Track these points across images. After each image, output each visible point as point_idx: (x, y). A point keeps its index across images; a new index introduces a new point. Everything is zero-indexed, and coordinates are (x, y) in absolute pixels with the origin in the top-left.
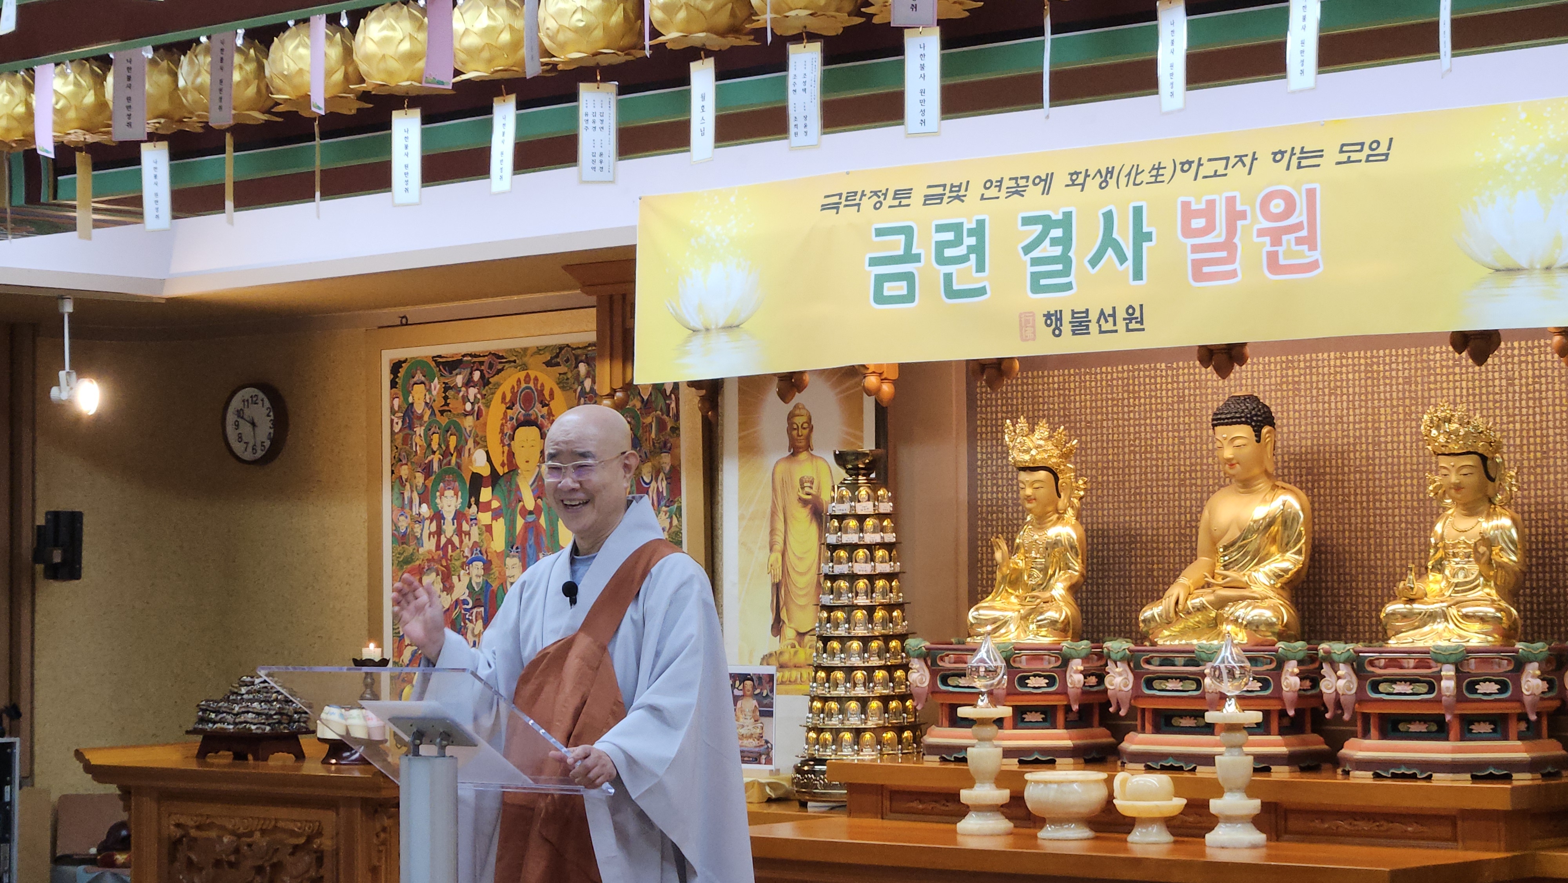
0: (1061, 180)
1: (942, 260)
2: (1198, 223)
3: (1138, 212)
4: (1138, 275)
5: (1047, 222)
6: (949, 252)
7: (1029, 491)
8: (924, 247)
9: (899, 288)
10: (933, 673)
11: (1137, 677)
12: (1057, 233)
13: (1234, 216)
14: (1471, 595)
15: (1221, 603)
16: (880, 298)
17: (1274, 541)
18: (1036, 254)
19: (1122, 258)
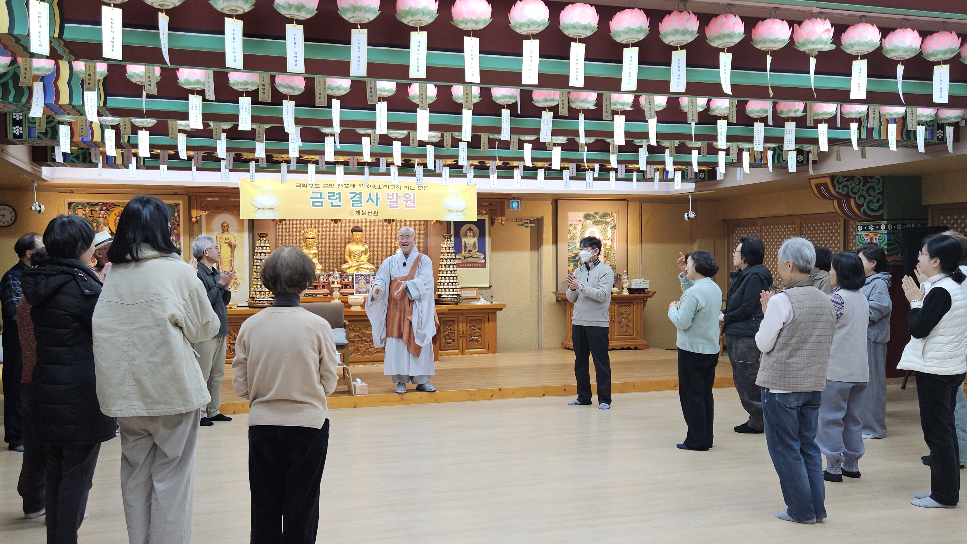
0: (357, 186)
1: (330, 199)
2: (391, 197)
3: (376, 194)
4: (377, 205)
5: (356, 194)
6: (332, 198)
7: (310, 243)
8: (325, 196)
9: (319, 204)
12: (358, 196)
13: (398, 197)
15: (360, 265)
16: (313, 205)
17: (364, 254)
18: (353, 199)
19: (373, 202)
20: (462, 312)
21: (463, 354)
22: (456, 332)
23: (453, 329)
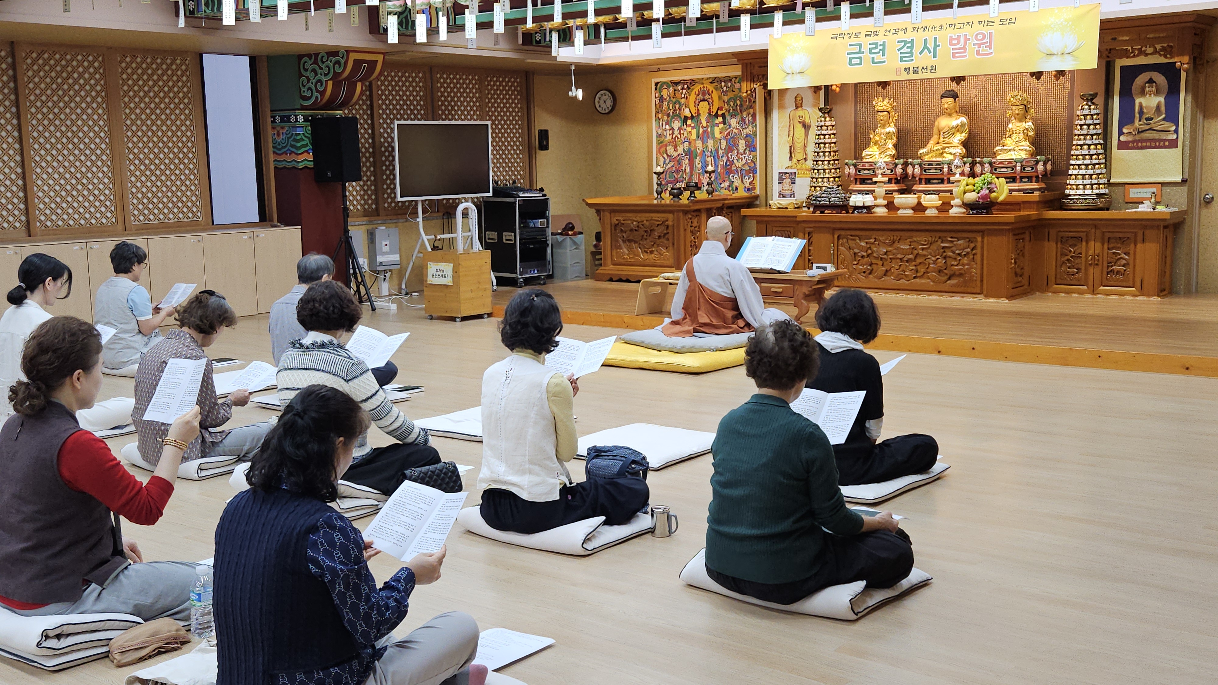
0: (910, 30)
1: (871, 53)
2: (954, 42)
3: (935, 39)
4: (935, 57)
5: (906, 42)
6: (873, 51)
7: (882, 118)
8: (866, 49)
9: (858, 61)
10: (856, 170)
11: (921, 169)
12: (909, 45)
13: (966, 40)
14: (1020, 144)
15: (944, 148)
16: (850, 64)
17: (958, 131)
18: (902, 51)
19: (930, 52)
20: (1095, 224)
21: (1093, 292)
22: (1083, 255)
23: (1079, 251)
